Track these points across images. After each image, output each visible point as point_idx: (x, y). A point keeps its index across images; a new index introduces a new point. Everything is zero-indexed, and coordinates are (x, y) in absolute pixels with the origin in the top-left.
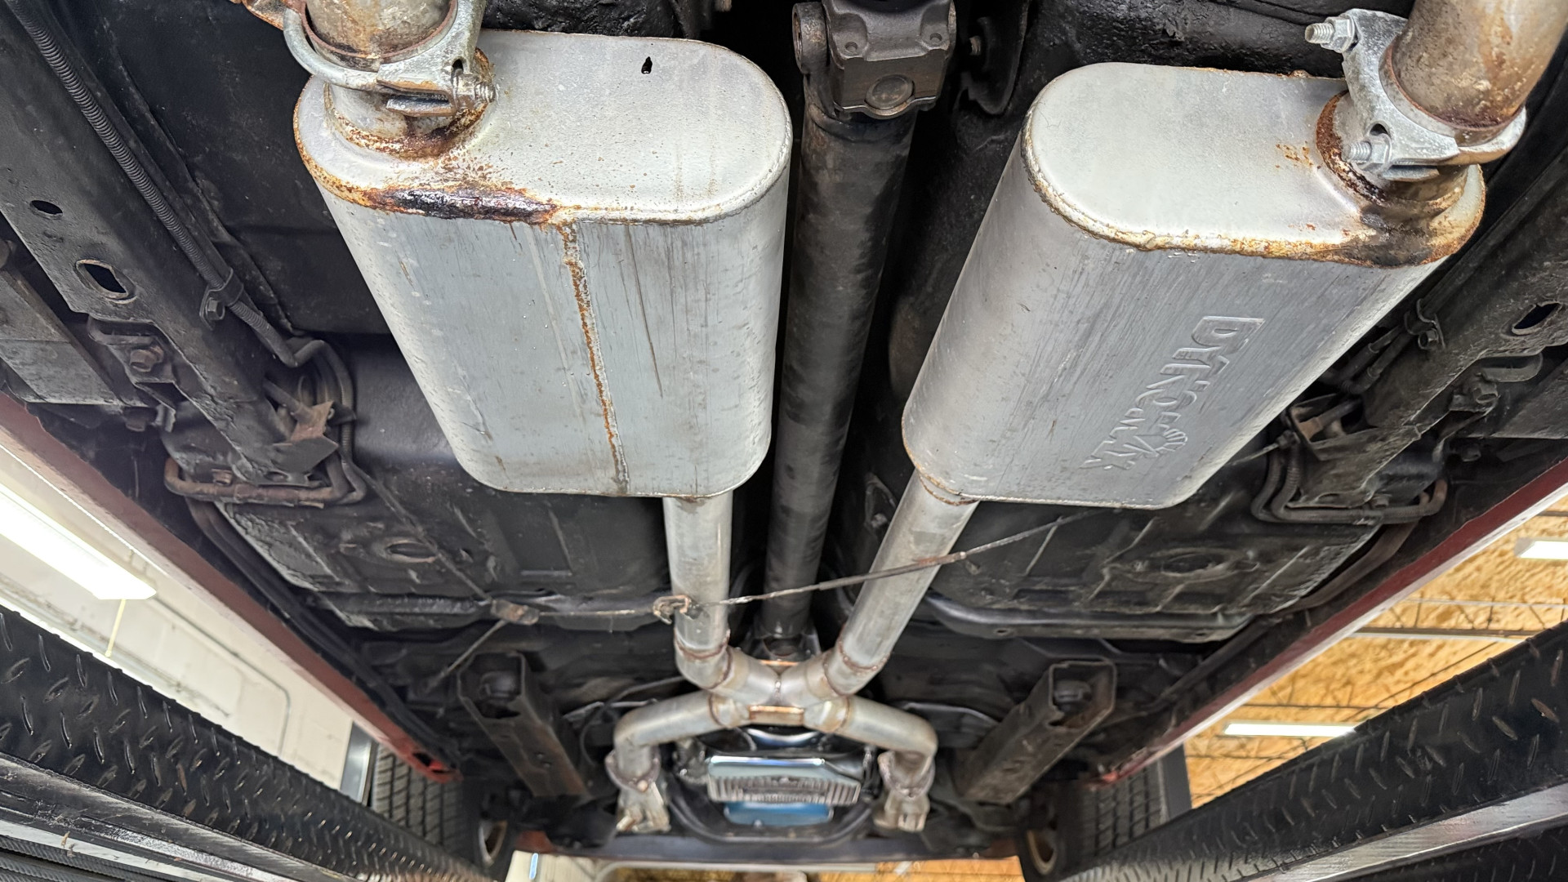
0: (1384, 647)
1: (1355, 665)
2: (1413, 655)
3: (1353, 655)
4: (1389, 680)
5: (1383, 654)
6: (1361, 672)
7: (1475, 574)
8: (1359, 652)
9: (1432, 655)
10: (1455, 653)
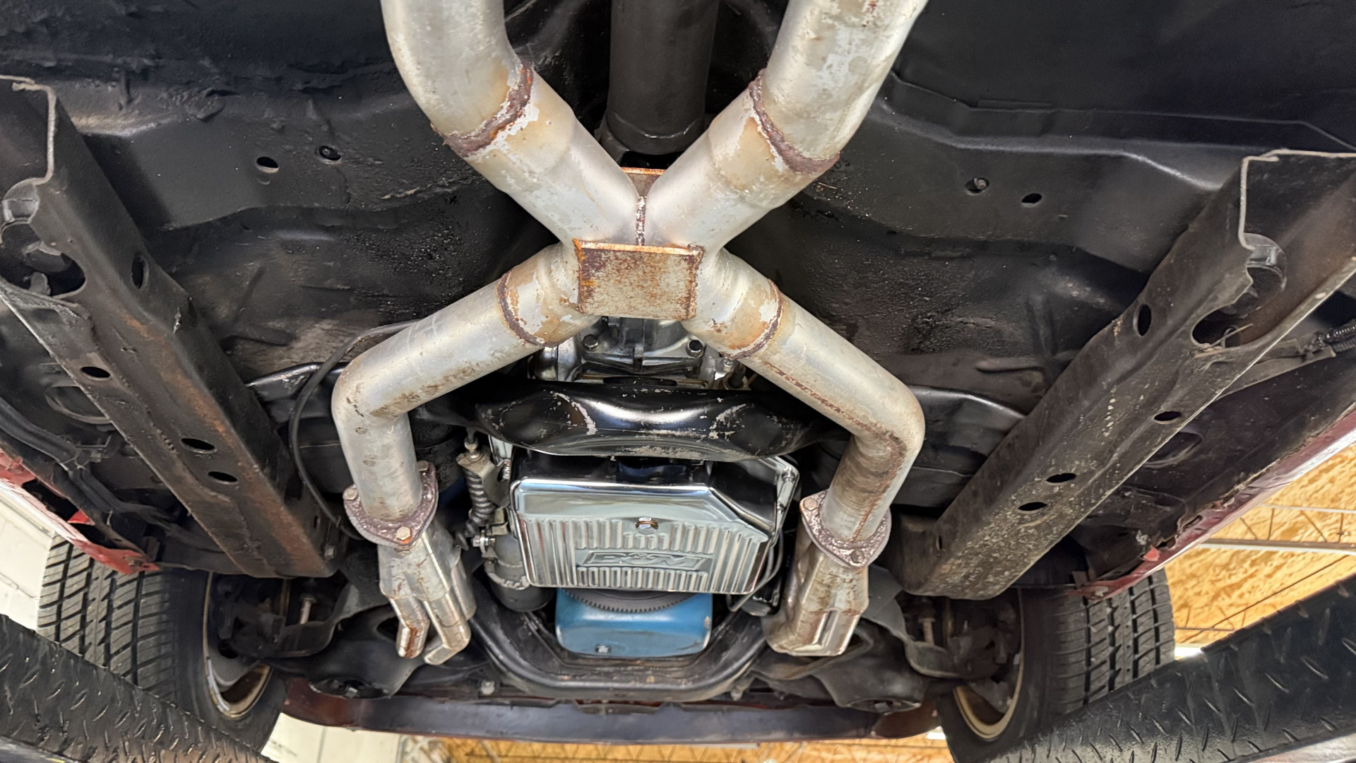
0: (1225, 567)
1: (1194, 586)
2: (1252, 576)
3: (1193, 576)
4: (1224, 601)
5: (1224, 573)
6: (1199, 594)
7: (1328, 486)
8: (1199, 574)
9: (1269, 576)
10: (1291, 575)
